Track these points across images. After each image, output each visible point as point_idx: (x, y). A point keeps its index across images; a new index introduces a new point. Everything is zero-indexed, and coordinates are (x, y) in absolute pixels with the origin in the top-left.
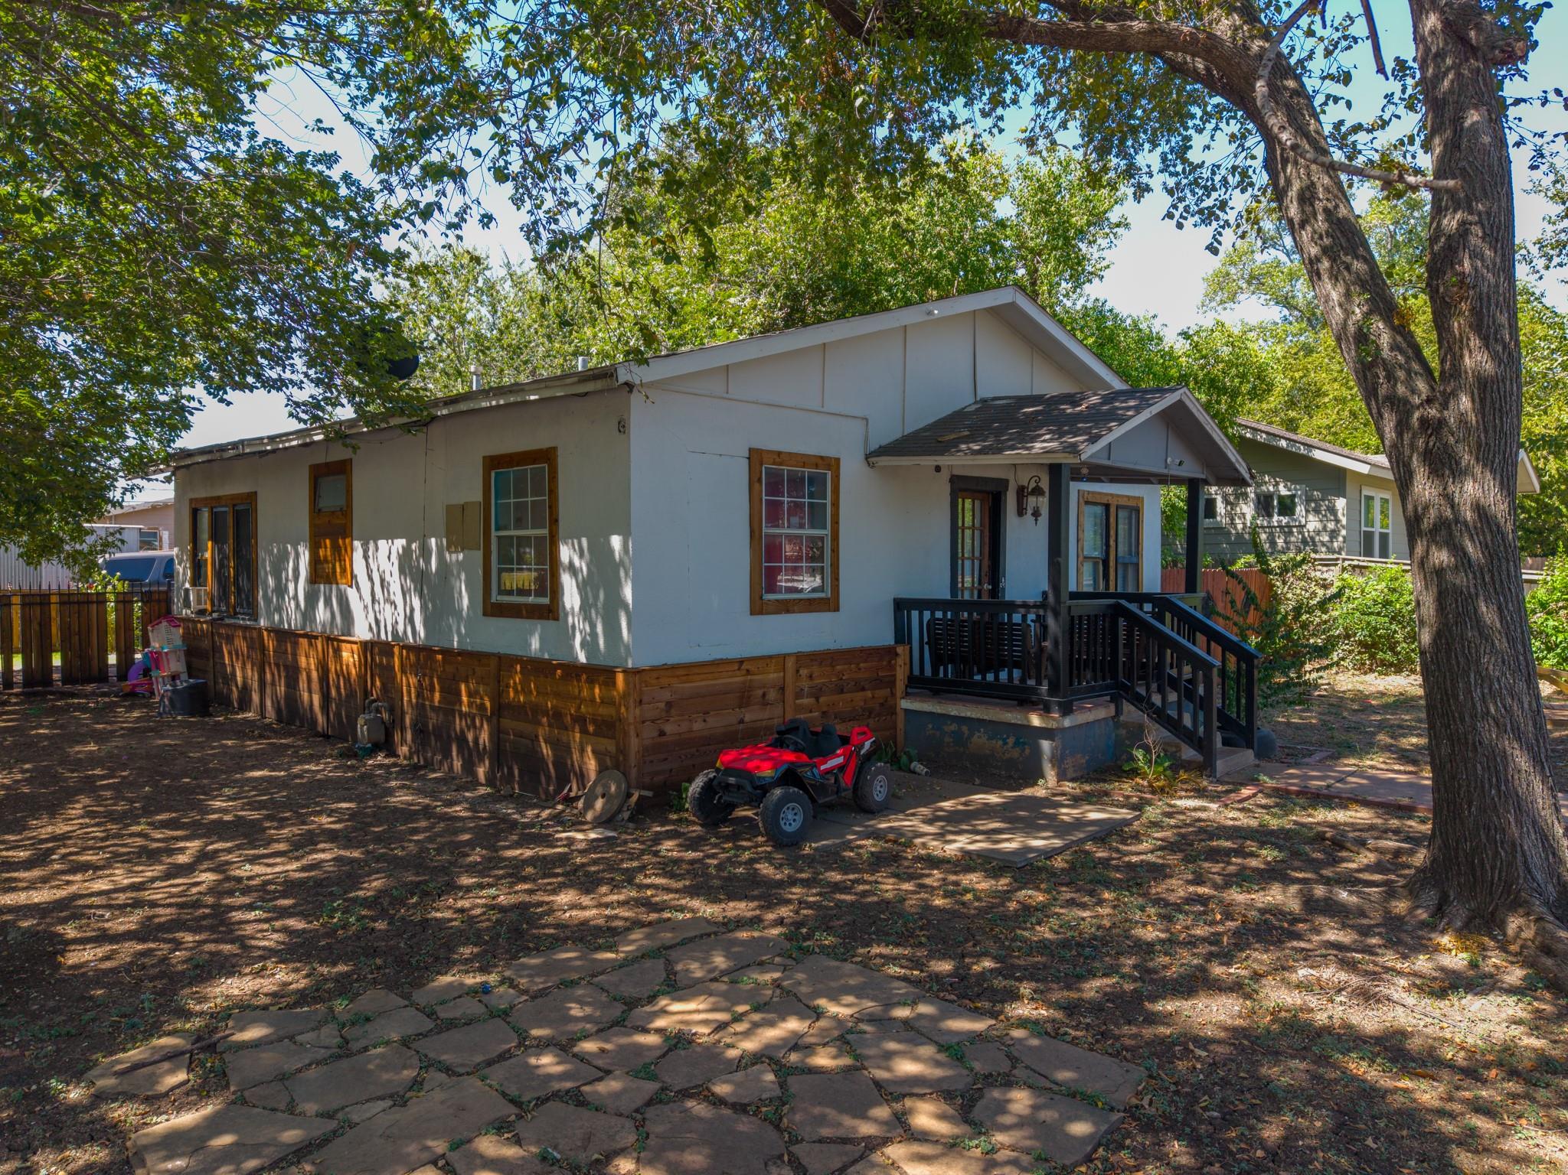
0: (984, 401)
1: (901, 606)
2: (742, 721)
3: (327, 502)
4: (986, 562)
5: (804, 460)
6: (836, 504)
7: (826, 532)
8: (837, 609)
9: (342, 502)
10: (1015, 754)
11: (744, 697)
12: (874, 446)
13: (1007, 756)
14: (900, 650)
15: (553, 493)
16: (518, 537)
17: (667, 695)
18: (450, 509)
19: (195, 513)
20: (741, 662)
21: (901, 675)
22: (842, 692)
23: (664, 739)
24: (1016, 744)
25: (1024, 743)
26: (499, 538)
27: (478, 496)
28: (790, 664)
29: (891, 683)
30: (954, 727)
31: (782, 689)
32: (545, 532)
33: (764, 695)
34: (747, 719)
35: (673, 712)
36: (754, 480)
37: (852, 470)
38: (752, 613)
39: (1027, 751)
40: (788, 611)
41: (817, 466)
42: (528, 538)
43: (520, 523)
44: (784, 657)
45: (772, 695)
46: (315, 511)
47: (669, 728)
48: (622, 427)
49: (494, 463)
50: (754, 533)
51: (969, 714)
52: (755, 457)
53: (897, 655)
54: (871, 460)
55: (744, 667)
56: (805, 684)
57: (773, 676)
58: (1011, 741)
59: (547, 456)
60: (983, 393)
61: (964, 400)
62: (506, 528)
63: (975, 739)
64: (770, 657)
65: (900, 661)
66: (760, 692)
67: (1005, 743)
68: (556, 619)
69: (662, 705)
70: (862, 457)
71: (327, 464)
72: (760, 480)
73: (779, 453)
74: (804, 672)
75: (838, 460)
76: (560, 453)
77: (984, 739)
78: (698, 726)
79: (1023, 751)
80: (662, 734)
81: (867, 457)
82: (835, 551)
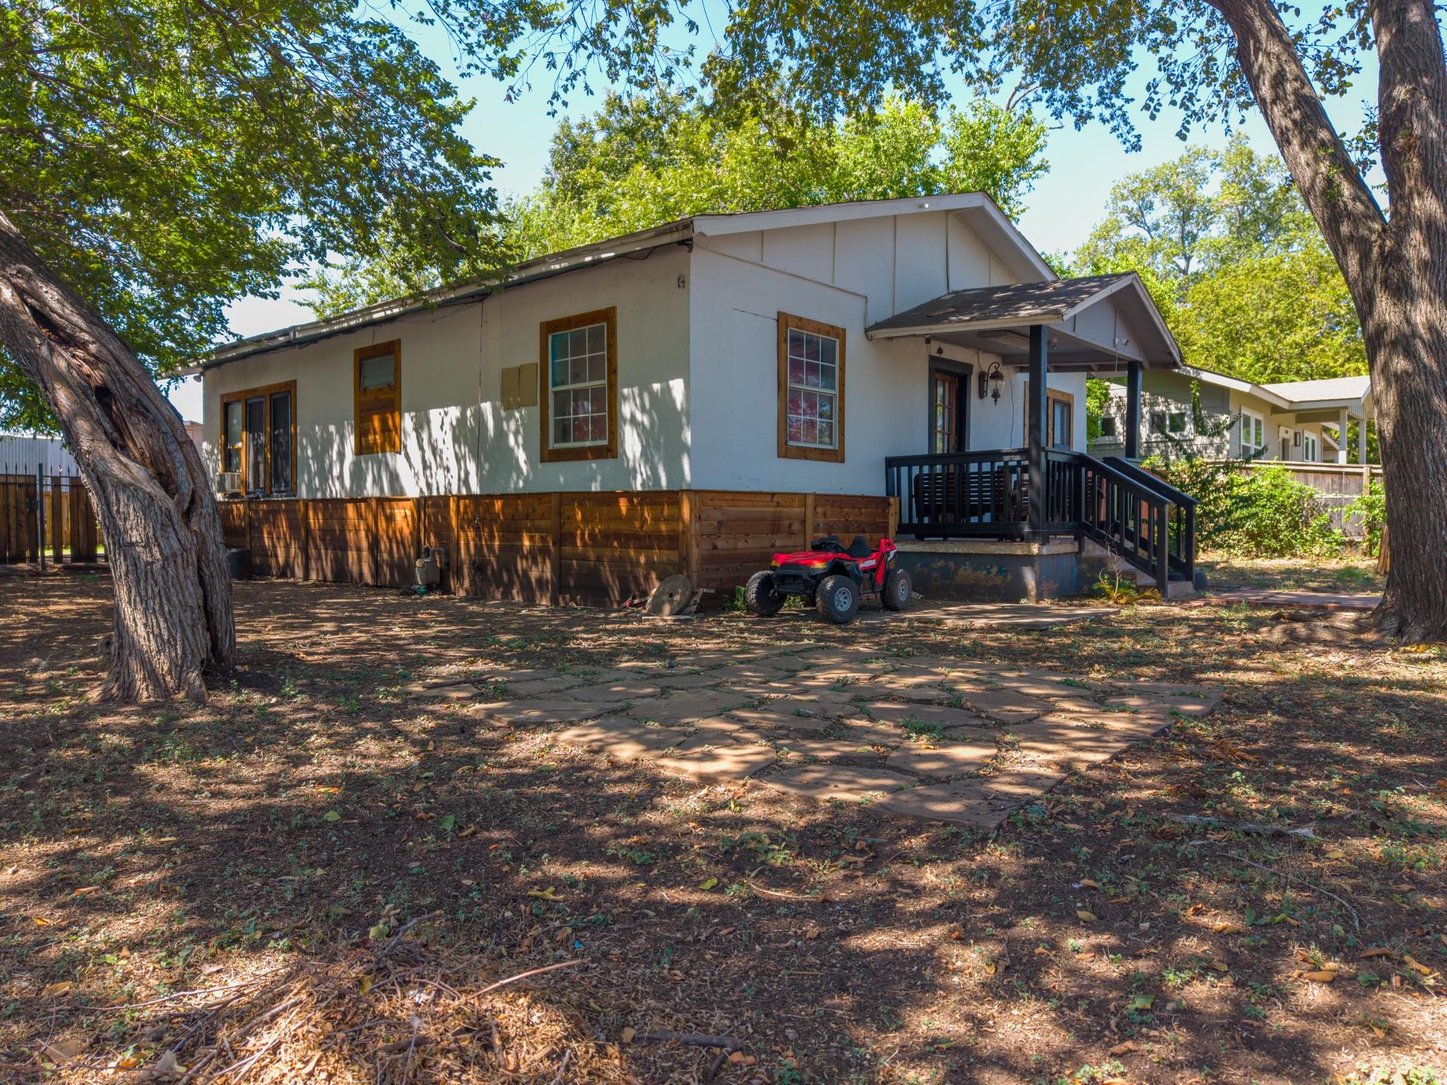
0: (956, 292)
1: (891, 463)
2: (773, 546)
3: (371, 382)
4: (953, 437)
5: (820, 327)
6: (842, 369)
7: (836, 392)
8: (842, 461)
9: (391, 380)
10: (998, 581)
11: (775, 525)
12: (871, 322)
13: (991, 583)
14: (892, 500)
15: (612, 347)
16: (576, 392)
17: (718, 515)
18: (505, 373)
19: (226, 408)
20: (773, 494)
21: (893, 522)
22: (848, 531)
23: (716, 552)
24: (1000, 572)
25: (1006, 571)
26: (555, 393)
27: (535, 358)
28: (810, 501)
29: (885, 529)
30: (941, 563)
31: (804, 522)
32: (604, 382)
33: (790, 526)
34: (777, 544)
35: (723, 529)
36: (780, 341)
37: (855, 339)
38: (779, 456)
39: (1009, 577)
40: (806, 458)
41: (828, 334)
42: (586, 390)
43: (577, 378)
44: (805, 495)
45: (796, 526)
46: (360, 389)
47: (720, 544)
48: (682, 282)
49: (549, 328)
50: (781, 385)
51: (956, 550)
52: (783, 320)
53: (889, 504)
54: (870, 333)
55: (776, 499)
56: (821, 520)
57: (797, 510)
58: (994, 570)
59: (607, 315)
60: (956, 286)
61: (940, 292)
62: (564, 383)
63: (961, 571)
64: (795, 494)
65: (892, 510)
66: (787, 523)
67: (989, 573)
68: (615, 456)
69: (715, 523)
70: (862, 331)
71: (374, 347)
72: (786, 340)
73: (800, 319)
74: (820, 510)
75: (844, 330)
76: (619, 311)
77: (970, 571)
78: (741, 545)
79: (1006, 577)
80: (715, 547)
81: (867, 330)
82: (842, 410)
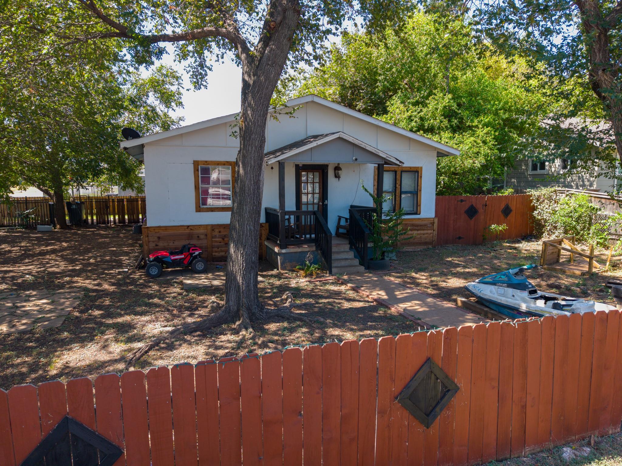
1: (267, 210)
4: (321, 195)
5: (219, 163)
6: (234, 177)
7: (230, 186)
17: (159, 235)
20: (188, 226)
21: (265, 233)
23: (158, 247)
24: (276, 257)
28: (209, 228)
31: (206, 235)
35: (161, 239)
36: (196, 170)
38: (197, 211)
39: (277, 260)
40: (212, 211)
41: (224, 165)
44: (207, 225)
45: (202, 237)
47: (159, 244)
50: (197, 187)
51: (270, 247)
52: (196, 163)
55: (190, 228)
56: (217, 234)
57: (202, 231)
60: (311, 134)
61: (302, 137)
64: (201, 225)
66: (197, 236)
69: (156, 238)
72: (198, 170)
73: (206, 162)
74: (216, 230)
75: (235, 162)
